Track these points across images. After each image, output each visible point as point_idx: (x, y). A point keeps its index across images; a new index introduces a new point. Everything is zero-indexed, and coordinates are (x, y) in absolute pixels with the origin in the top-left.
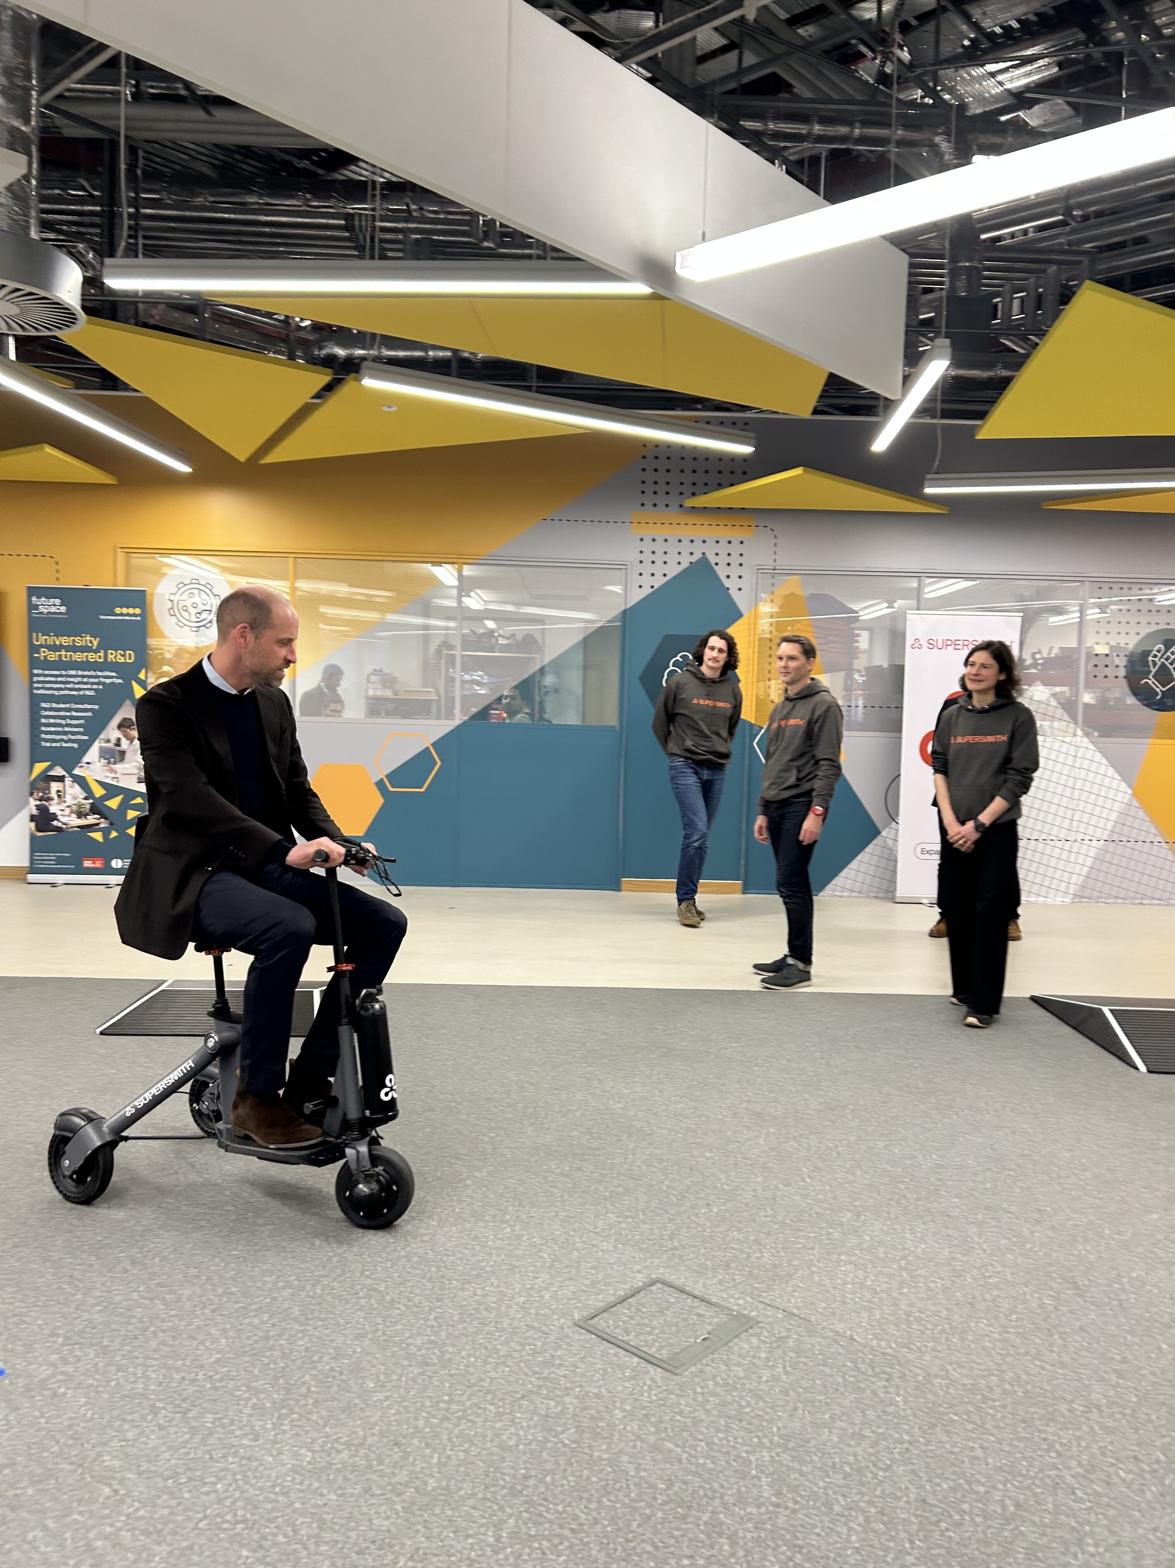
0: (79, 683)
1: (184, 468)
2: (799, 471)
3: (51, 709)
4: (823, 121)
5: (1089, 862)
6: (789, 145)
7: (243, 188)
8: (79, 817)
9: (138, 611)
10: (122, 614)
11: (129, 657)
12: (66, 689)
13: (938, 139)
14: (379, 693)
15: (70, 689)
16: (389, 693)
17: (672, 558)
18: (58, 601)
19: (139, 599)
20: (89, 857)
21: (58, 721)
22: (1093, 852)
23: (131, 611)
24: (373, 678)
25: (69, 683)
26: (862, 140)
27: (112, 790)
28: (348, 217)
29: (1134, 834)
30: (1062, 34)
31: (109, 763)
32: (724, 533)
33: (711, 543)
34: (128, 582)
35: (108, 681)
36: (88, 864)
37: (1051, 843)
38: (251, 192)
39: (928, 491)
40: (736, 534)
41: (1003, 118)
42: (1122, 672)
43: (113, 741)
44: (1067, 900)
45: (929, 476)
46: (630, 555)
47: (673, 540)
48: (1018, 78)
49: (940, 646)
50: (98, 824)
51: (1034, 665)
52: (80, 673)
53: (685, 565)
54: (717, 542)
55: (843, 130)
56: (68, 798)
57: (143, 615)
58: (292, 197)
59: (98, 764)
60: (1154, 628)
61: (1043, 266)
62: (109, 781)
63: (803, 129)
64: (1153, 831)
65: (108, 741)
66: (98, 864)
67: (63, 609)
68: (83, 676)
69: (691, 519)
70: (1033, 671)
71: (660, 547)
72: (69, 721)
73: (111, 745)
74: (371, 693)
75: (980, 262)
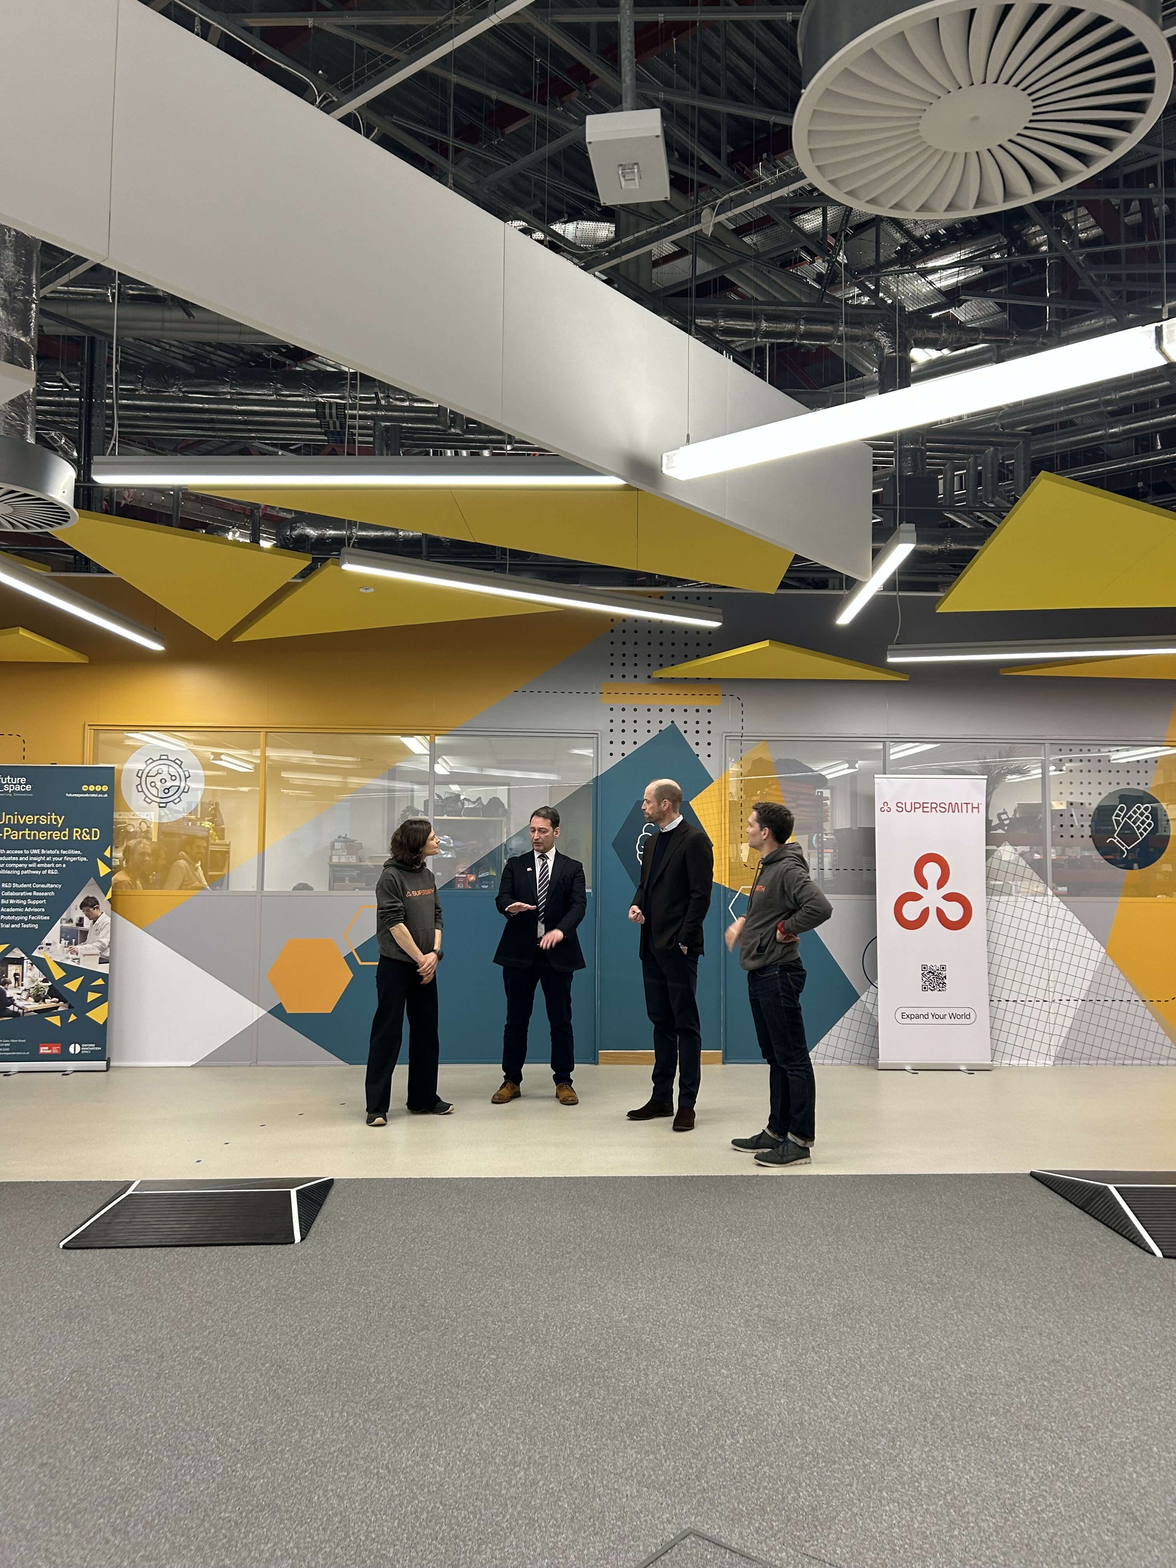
0: (42, 862)
1: (156, 646)
2: (765, 644)
3: (11, 890)
4: (770, 318)
5: (1068, 1022)
6: (735, 339)
7: (215, 379)
8: (36, 1001)
9: (105, 788)
10: (89, 792)
11: (94, 835)
12: (28, 868)
13: (877, 334)
14: (343, 860)
15: (32, 869)
16: (353, 860)
17: (642, 727)
18: (23, 780)
19: (108, 776)
20: (45, 1043)
21: (18, 902)
22: (1071, 1013)
23: (98, 788)
24: (338, 845)
25: (32, 862)
26: (807, 335)
27: (72, 972)
28: (317, 405)
29: (1110, 993)
30: (984, 240)
31: (70, 943)
32: (692, 702)
33: (679, 711)
34: (95, 759)
35: (72, 859)
36: (44, 1050)
37: (1031, 1004)
38: (223, 383)
39: (890, 660)
40: (704, 702)
41: (934, 315)
42: (1087, 831)
43: (75, 921)
44: (1050, 1063)
45: (890, 647)
46: (600, 723)
47: (642, 711)
48: (946, 278)
49: (909, 810)
50: (58, 1007)
51: (1001, 825)
52: (43, 852)
53: (654, 733)
54: (686, 711)
55: (789, 326)
56: (26, 981)
57: (111, 792)
58: (262, 387)
59: (59, 945)
60: (1114, 788)
61: (982, 447)
62: (69, 962)
63: (750, 325)
64: (1129, 988)
65: (71, 921)
66: (55, 1050)
67: (28, 788)
68: (47, 855)
69: (658, 689)
70: (1000, 831)
71: (629, 716)
72: (30, 902)
73: (74, 925)
74: (335, 860)
75: (923, 444)
